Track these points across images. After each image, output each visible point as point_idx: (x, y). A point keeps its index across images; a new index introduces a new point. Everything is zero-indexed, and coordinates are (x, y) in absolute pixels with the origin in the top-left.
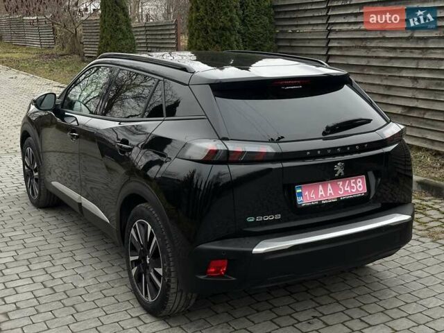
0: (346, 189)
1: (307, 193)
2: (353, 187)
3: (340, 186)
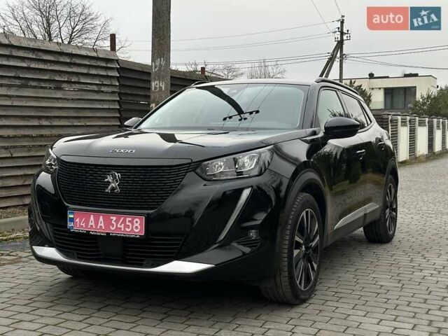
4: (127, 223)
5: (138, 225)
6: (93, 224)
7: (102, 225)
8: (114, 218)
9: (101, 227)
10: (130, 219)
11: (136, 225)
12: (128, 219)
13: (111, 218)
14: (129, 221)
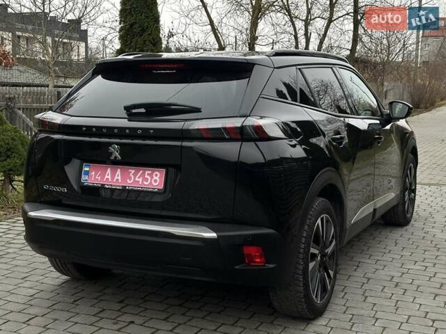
0: (137, 179)
1: (93, 173)
2: (147, 180)
3: (131, 175)
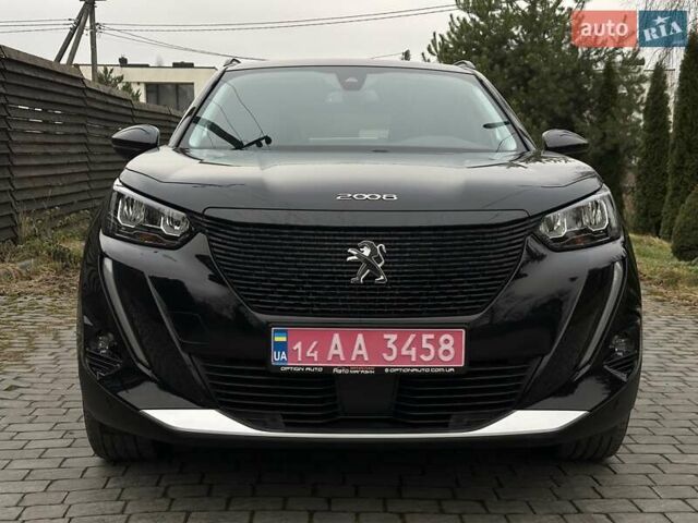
4: (425, 345)
5: (449, 347)
6: (340, 352)
7: (364, 352)
8: (393, 337)
9: (360, 357)
10: (432, 336)
11: (444, 347)
12: (425, 337)
13: (386, 336)
14: (429, 341)
